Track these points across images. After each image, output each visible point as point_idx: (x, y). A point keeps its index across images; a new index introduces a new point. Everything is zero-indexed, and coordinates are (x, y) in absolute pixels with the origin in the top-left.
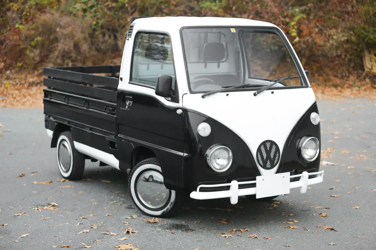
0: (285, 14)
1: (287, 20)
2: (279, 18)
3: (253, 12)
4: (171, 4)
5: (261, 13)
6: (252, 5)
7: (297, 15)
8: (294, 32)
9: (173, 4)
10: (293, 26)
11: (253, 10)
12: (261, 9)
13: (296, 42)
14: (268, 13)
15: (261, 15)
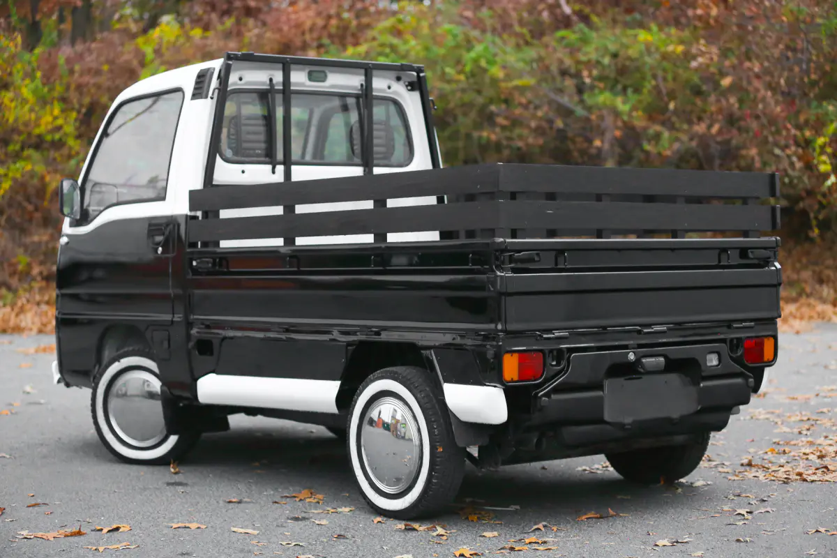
0: (802, 119)
1: (808, 133)
2: (788, 130)
3: (720, 117)
4: (516, 102)
5: (740, 119)
6: (718, 101)
7: (832, 121)
8: (825, 163)
9: (520, 104)
10: (823, 147)
11: (720, 111)
12: (740, 108)
13: (830, 188)
14: (757, 117)
15: (742, 123)
